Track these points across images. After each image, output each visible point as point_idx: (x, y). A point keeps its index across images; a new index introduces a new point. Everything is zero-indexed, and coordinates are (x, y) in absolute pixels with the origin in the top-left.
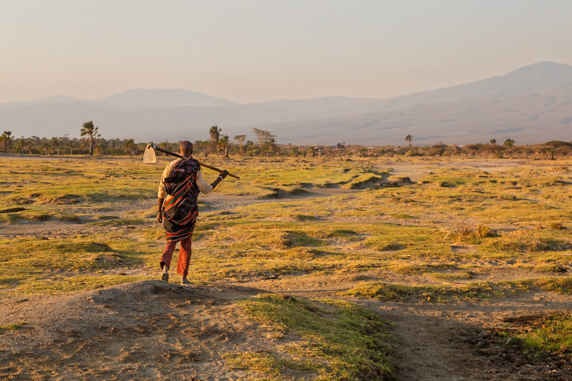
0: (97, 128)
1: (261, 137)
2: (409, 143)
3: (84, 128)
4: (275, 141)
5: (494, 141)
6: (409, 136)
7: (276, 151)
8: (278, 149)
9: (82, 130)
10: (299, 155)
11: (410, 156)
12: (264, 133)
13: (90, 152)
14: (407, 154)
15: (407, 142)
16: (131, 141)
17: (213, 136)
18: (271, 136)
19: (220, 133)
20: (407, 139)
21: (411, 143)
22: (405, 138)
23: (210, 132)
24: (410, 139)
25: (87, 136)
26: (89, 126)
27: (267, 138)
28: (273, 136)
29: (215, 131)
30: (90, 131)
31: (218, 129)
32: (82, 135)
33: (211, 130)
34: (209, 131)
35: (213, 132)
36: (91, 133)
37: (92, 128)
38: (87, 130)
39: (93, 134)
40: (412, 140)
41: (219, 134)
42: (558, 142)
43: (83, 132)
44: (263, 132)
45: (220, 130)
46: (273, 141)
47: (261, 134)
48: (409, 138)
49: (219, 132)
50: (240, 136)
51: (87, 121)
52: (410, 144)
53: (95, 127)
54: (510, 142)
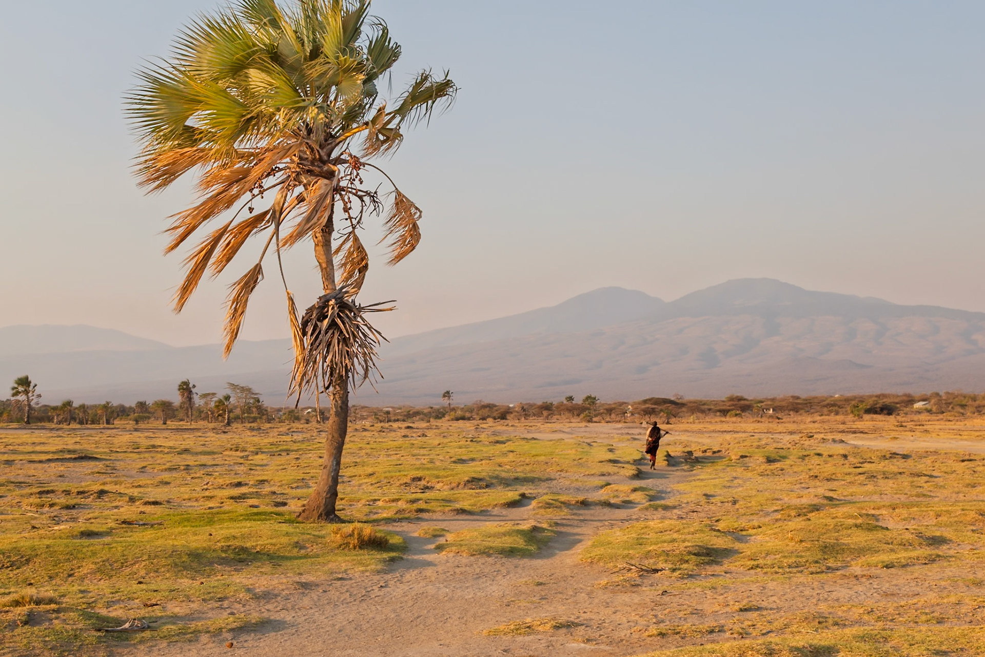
0: (36, 385)
1: (239, 395)
2: (448, 402)
3: (16, 386)
4: (261, 401)
5: (570, 399)
6: (448, 392)
7: (263, 415)
8: (265, 413)
9: (14, 388)
10: (296, 421)
11: (452, 420)
12: (243, 389)
13: (26, 420)
14: (447, 417)
15: (445, 401)
16: (69, 403)
17: (183, 395)
18: (253, 394)
19: (194, 390)
20: (444, 396)
21: (451, 402)
22: (442, 396)
23: (179, 390)
24: (449, 397)
25: (22, 398)
26: (24, 382)
27: (248, 397)
28: (256, 394)
29: (186, 388)
30: (26, 390)
31: (191, 386)
32: (14, 395)
33: (180, 386)
34: (177, 387)
35: (183, 389)
36: (26, 392)
37: (29, 386)
38: (21, 389)
39: (30, 394)
40: (451, 398)
41: (191, 391)
42: (658, 398)
43: (14, 391)
44: (242, 387)
45: (194, 386)
46: (258, 401)
47: (238, 391)
48: (447, 394)
49: (192, 389)
50: (209, 394)
51: (21, 375)
52: (449, 404)
53: (32, 385)
54: (591, 400)
